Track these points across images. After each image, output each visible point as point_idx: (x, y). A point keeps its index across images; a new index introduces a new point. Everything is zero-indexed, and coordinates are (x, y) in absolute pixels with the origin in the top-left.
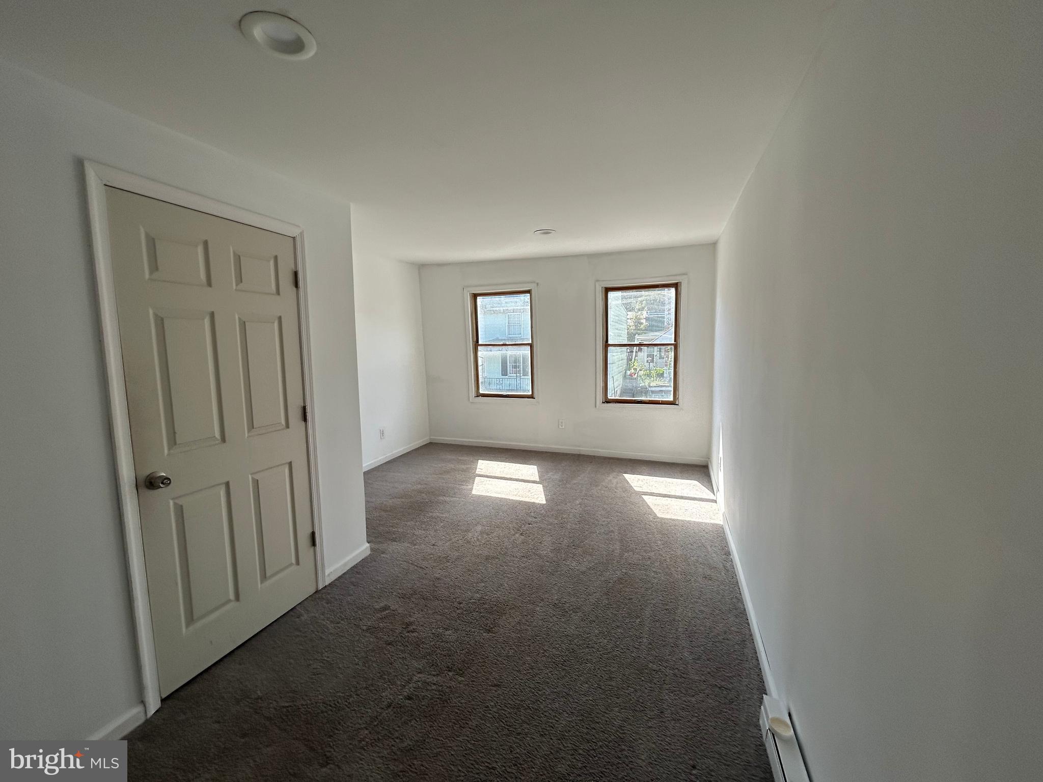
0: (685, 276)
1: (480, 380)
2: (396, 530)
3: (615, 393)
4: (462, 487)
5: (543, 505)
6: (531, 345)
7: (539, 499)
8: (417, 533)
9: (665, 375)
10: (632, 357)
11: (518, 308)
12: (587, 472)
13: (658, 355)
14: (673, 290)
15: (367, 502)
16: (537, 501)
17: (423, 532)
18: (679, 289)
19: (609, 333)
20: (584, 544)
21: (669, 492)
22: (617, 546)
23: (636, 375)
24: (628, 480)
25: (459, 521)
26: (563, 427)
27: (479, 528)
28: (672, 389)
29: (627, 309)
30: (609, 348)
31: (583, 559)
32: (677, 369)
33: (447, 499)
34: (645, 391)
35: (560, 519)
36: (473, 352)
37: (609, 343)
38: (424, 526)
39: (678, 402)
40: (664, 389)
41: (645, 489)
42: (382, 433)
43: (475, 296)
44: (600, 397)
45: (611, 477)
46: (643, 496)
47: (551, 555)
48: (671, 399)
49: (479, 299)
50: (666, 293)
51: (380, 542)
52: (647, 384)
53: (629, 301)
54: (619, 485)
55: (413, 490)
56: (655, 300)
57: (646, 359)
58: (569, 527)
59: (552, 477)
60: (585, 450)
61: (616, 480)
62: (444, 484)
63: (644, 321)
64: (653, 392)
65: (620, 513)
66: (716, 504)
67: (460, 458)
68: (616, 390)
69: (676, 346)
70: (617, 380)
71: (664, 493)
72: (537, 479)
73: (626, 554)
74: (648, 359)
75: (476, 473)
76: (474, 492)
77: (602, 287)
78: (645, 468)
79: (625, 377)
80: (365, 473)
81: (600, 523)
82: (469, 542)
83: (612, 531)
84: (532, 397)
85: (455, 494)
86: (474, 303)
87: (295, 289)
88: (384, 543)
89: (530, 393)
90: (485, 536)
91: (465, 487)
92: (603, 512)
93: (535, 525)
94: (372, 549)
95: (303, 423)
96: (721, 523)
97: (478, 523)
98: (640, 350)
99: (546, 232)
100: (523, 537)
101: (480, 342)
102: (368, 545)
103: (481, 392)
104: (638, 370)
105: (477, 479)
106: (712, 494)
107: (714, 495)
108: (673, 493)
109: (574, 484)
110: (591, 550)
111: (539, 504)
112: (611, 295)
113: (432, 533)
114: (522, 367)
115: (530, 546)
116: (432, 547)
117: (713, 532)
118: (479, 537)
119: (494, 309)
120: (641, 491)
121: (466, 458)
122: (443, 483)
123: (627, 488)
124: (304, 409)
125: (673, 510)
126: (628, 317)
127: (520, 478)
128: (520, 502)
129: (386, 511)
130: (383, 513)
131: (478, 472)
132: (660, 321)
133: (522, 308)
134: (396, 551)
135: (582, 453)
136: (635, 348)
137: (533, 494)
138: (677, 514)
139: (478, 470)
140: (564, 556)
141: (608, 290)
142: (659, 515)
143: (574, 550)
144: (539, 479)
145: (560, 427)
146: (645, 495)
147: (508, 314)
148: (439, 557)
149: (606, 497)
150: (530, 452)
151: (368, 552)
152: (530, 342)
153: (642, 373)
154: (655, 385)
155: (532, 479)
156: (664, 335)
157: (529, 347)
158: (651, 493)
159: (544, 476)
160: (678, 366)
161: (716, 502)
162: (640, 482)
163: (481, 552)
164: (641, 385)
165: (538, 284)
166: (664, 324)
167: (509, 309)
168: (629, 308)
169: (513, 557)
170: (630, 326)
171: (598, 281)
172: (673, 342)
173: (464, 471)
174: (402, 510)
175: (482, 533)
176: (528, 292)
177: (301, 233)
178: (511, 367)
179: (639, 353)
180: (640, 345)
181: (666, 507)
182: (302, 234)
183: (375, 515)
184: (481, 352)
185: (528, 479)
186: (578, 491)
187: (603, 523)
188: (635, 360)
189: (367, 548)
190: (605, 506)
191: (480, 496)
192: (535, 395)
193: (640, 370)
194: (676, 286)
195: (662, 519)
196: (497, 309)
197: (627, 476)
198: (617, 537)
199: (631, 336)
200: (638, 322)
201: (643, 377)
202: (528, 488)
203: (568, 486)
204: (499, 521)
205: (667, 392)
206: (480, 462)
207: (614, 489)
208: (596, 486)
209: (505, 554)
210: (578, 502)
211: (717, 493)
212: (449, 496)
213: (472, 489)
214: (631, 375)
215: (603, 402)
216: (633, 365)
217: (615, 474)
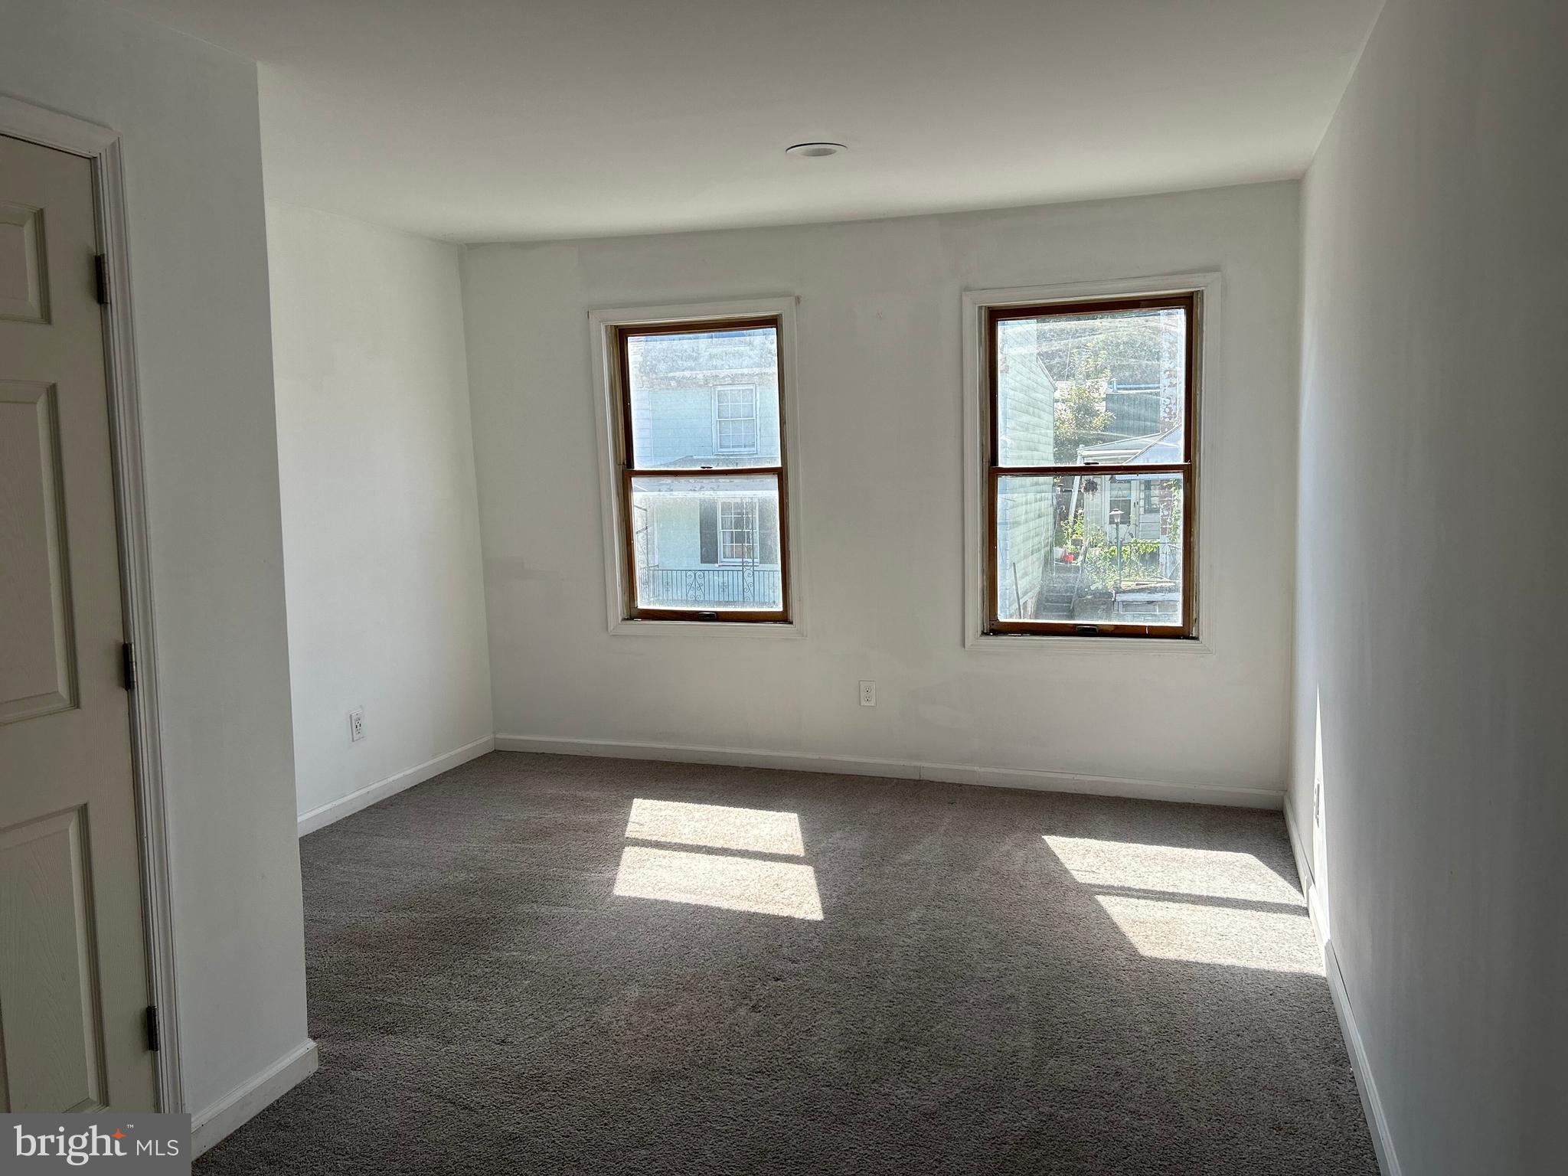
0: (1217, 274)
1: (639, 573)
2: (395, 999)
3: (1022, 609)
4: (586, 875)
5: (811, 924)
6: (780, 473)
7: (806, 907)
8: (455, 1009)
9: (1162, 558)
10: (1068, 509)
11: (746, 371)
12: (942, 830)
13: (1142, 503)
14: (1180, 316)
15: (310, 921)
16: (799, 914)
17: (473, 1005)
18: (1197, 311)
19: (1001, 438)
20: (932, 1036)
21: (1174, 885)
22: (1027, 1040)
23: (1081, 558)
24: (1057, 852)
25: (577, 974)
26: (873, 703)
27: (634, 992)
28: (1179, 597)
29: (1050, 368)
30: (1002, 481)
31: (929, 1078)
32: (1194, 539)
33: (544, 910)
34: (1105, 600)
35: (864, 963)
36: (618, 495)
37: (1001, 464)
38: (474, 988)
39: (1198, 631)
40: (1157, 597)
41: (1104, 878)
42: (356, 724)
43: (621, 336)
44: (975, 619)
45: (1007, 845)
46: (1100, 898)
47: (838, 1066)
48: (1176, 621)
49: (635, 346)
50: (1162, 326)
51: (348, 1036)
52: (1110, 584)
53: (1056, 345)
54: (1032, 867)
55: (444, 887)
56: (1130, 344)
57: (1107, 514)
58: (888, 985)
59: (842, 844)
60: (936, 767)
61: (1021, 853)
62: (535, 869)
63: (1101, 407)
64: (1127, 605)
65: (1035, 944)
66: (1306, 918)
67: (579, 794)
68: (1022, 602)
69: (1189, 471)
70: (1026, 574)
71: (1158, 888)
72: (799, 850)
73: (1052, 1062)
74: (1113, 513)
75: (627, 835)
76: (621, 890)
77: (980, 308)
78: (1104, 818)
79: (1048, 561)
80: (304, 841)
81: (979, 974)
82: (603, 1032)
83: (1012, 996)
84: (783, 618)
85: (564, 896)
86: (617, 352)
87: (98, 306)
88: (358, 1039)
89: (779, 608)
90: (650, 1014)
91: (595, 876)
92: (985, 944)
93: (792, 982)
94: (323, 1057)
95: (123, 693)
96: (1323, 973)
97: (631, 978)
98: (1091, 487)
99: (821, 150)
100: (758, 1017)
101: (637, 467)
102: (311, 1044)
103: (642, 604)
104: (1086, 544)
105: (629, 853)
106: (1294, 891)
107: (1301, 891)
108: (1184, 889)
109: (906, 865)
110: (951, 1052)
111: (803, 921)
112: (1008, 331)
113: (499, 1008)
114: (757, 537)
115: (777, 1042)
116: (497, 1048)
117: (1298, 999)
118: (634, 1019)
119: (678, 374)
120: (1093, 882)
121: (597, 794)
122: (530, 866)
123: (1056, 877)
124: (126, 652)
125: (1184, 937)
126: (1057, 395)
127: (750, 848)
128: (750, 918)
129: (364, 947)
130: (356, 953)
131: (632, 831)
132: (1146, 404)
133: (757, 370)
134: (393, 1061)
135: (926, 776)
136: (1077, 478)
137: (787, 893)
138: (1195, 946)
139: (630, 827)
140: (873, 1068)
141: (995, 315)
142: (1147, 950)
143: (903, 1053)
144: (806, 850)
145: (864, 703)
146: (1104, 894)
147: (719, 388)
148: (519, 1077)
149: (994, 900)
150: (782, 773)
151: (314, 1066)
152: (779, 465)
153: (1096, 552)
154: (1134, 587)
155: (784, 849)
156: (1160, 443)
157: (773, 481)
158: (1122, 888)
159: (819, 842)
160: (1195, 530)
161: (1305, 912)
162: (1091, 859)
163: (637, 1060)
164: (1093, 588)
165: (798, 300)
166: (1157, 411)
167: (723, 373)
168: (1058, 368)
169: (731, 1072)
170: (1063, 423)
171: (967, 289)
172: (1181, 461)
173: (589, 829)
174: (412, 942)
175: (641, 1004)
176: (771, 322)
177: (113, 145)
178: (728, 538)
179: (1088, 497)
180: (1089, 469)
181: (1166, 928)
182: (115, 149)
183: (335, 959)
184: (641, 494)
185: (774, 850)
186: (914, 886)
187: (988, 976)
188: (1076, 516)
189: (307, 1055)
190: (991, 926)
191: (636, 901)
192: (795, 613)
193: (1093, 545)
194: (1188, 302)
195: (1155, 961)
196: (687, 374)
197: (1054, 842)
198: (1025, 1015)
199: (1063, 444)
200: (1084, 411)
201: (1099, 564)
202: (775, 876)
203: (888, 869)
204: (690, 970)
205: (1165, 605)
206: (637, 802)
207: (1018, 877)
208: (969, 869)
209: (705, 1066)
210: (914, 916)
211: (1308, 888)
212: (548, 902)
213: (611, 882)
214: (1064, 559)
215: (984, 633)
216: (1070, 531)
217: (1020, 835)
